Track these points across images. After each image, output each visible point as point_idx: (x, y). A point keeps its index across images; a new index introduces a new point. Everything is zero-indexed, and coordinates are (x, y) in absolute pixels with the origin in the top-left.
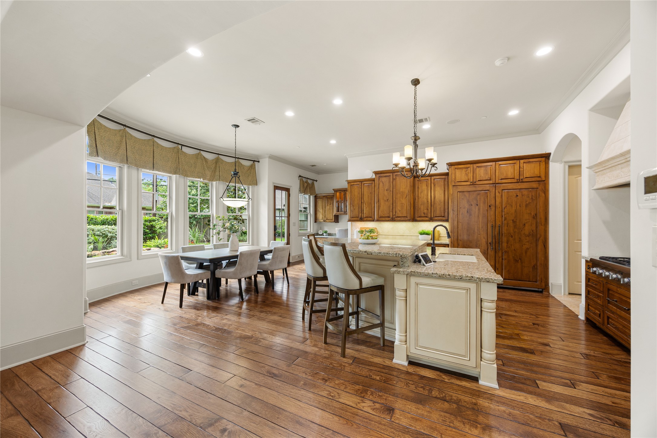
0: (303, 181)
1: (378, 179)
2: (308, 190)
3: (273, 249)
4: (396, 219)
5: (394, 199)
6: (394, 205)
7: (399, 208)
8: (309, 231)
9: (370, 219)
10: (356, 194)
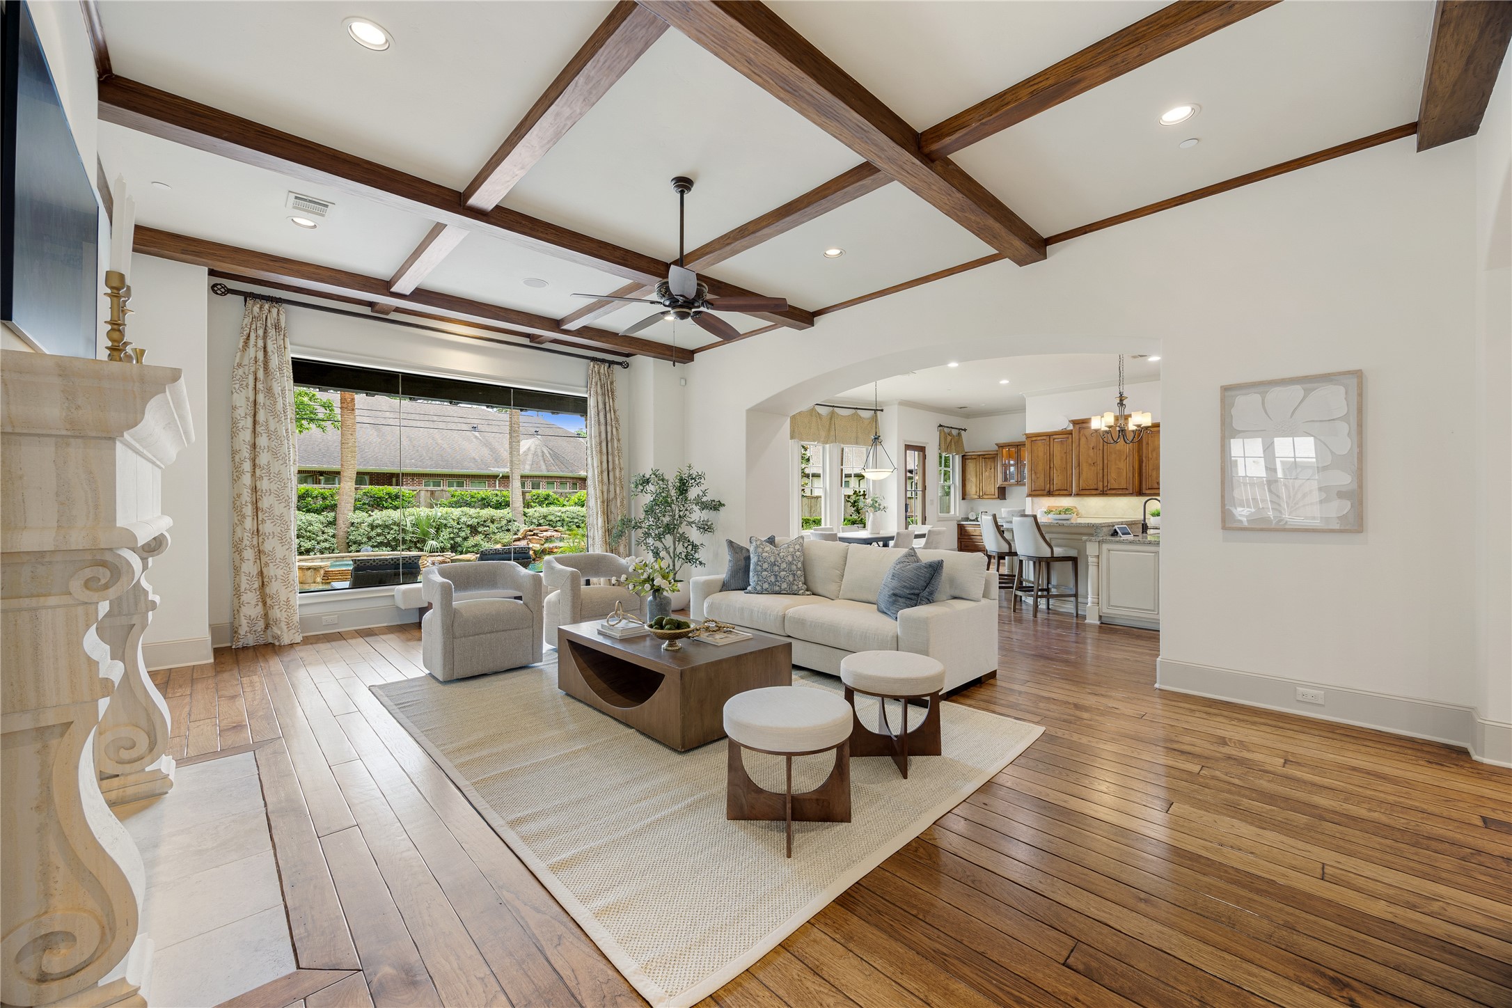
0: (945, 433)
1: (1077, 432)
2: (953, 446)
3: (927, 532)
4: (1108, 492)
5: (1106, 462)
6: (1105, 470)
7: (1113, 475)
8: (953, 513)
9: (1065, 492)
10: (1041, 454)
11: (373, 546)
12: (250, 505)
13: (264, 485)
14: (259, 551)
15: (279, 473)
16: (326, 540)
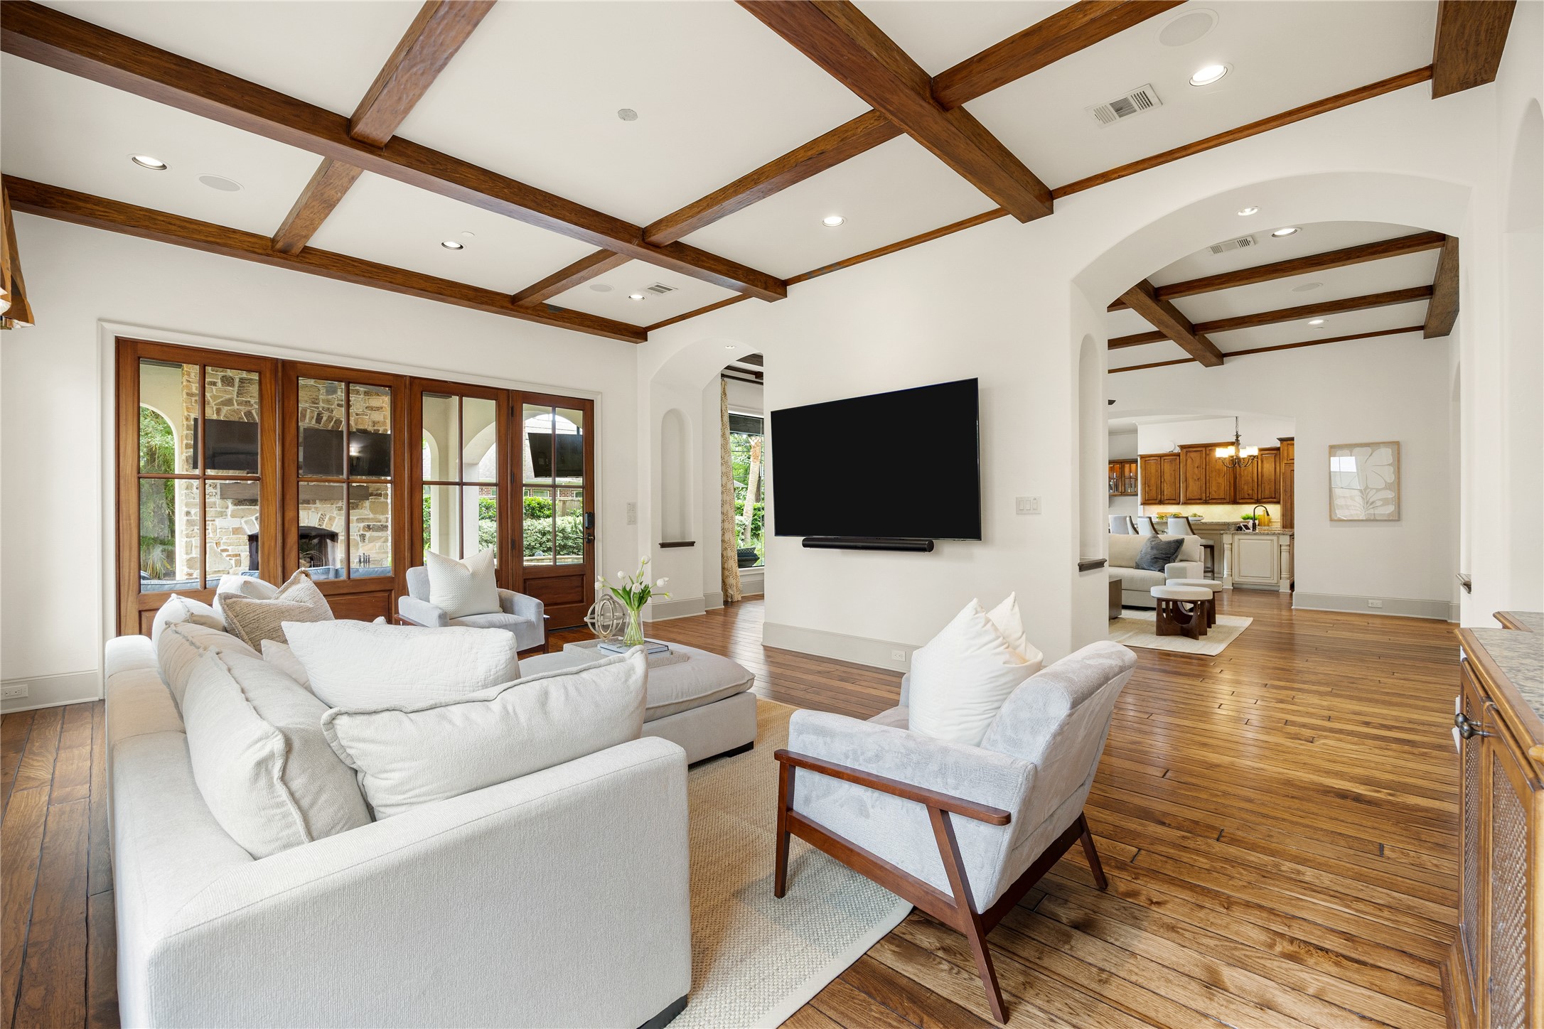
1: (1184, 454)
4: (1210, 501)
5: (1208, 478)
6: (1208, 485)
7: (1214, 488)
9: (1174, 501)
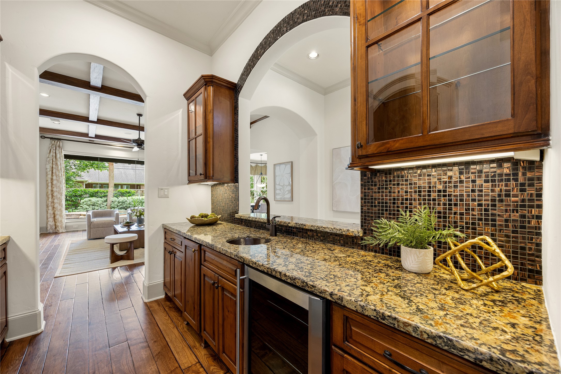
11: (119, 209)
12: (50, 195)
13: (55, 189)
14: (54, 207)
15: (59, 186)
16: (103, 207)
